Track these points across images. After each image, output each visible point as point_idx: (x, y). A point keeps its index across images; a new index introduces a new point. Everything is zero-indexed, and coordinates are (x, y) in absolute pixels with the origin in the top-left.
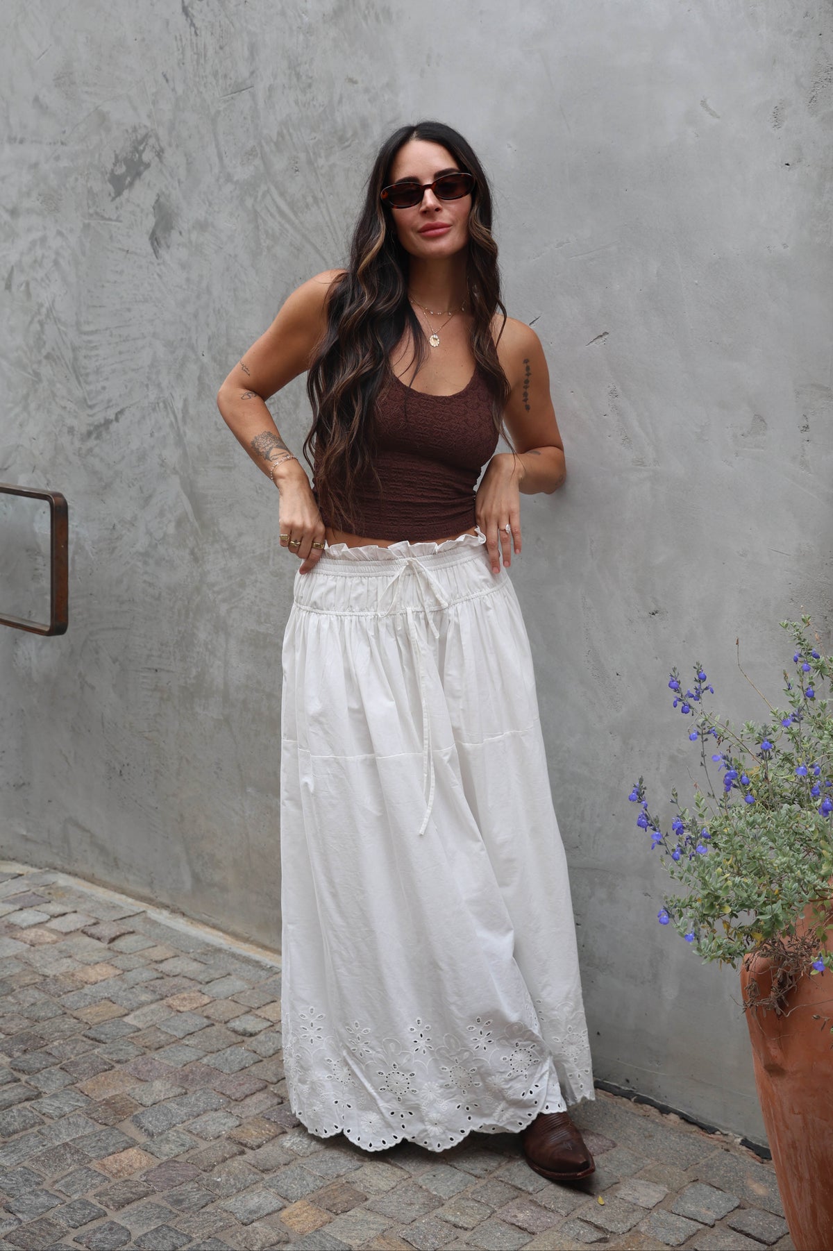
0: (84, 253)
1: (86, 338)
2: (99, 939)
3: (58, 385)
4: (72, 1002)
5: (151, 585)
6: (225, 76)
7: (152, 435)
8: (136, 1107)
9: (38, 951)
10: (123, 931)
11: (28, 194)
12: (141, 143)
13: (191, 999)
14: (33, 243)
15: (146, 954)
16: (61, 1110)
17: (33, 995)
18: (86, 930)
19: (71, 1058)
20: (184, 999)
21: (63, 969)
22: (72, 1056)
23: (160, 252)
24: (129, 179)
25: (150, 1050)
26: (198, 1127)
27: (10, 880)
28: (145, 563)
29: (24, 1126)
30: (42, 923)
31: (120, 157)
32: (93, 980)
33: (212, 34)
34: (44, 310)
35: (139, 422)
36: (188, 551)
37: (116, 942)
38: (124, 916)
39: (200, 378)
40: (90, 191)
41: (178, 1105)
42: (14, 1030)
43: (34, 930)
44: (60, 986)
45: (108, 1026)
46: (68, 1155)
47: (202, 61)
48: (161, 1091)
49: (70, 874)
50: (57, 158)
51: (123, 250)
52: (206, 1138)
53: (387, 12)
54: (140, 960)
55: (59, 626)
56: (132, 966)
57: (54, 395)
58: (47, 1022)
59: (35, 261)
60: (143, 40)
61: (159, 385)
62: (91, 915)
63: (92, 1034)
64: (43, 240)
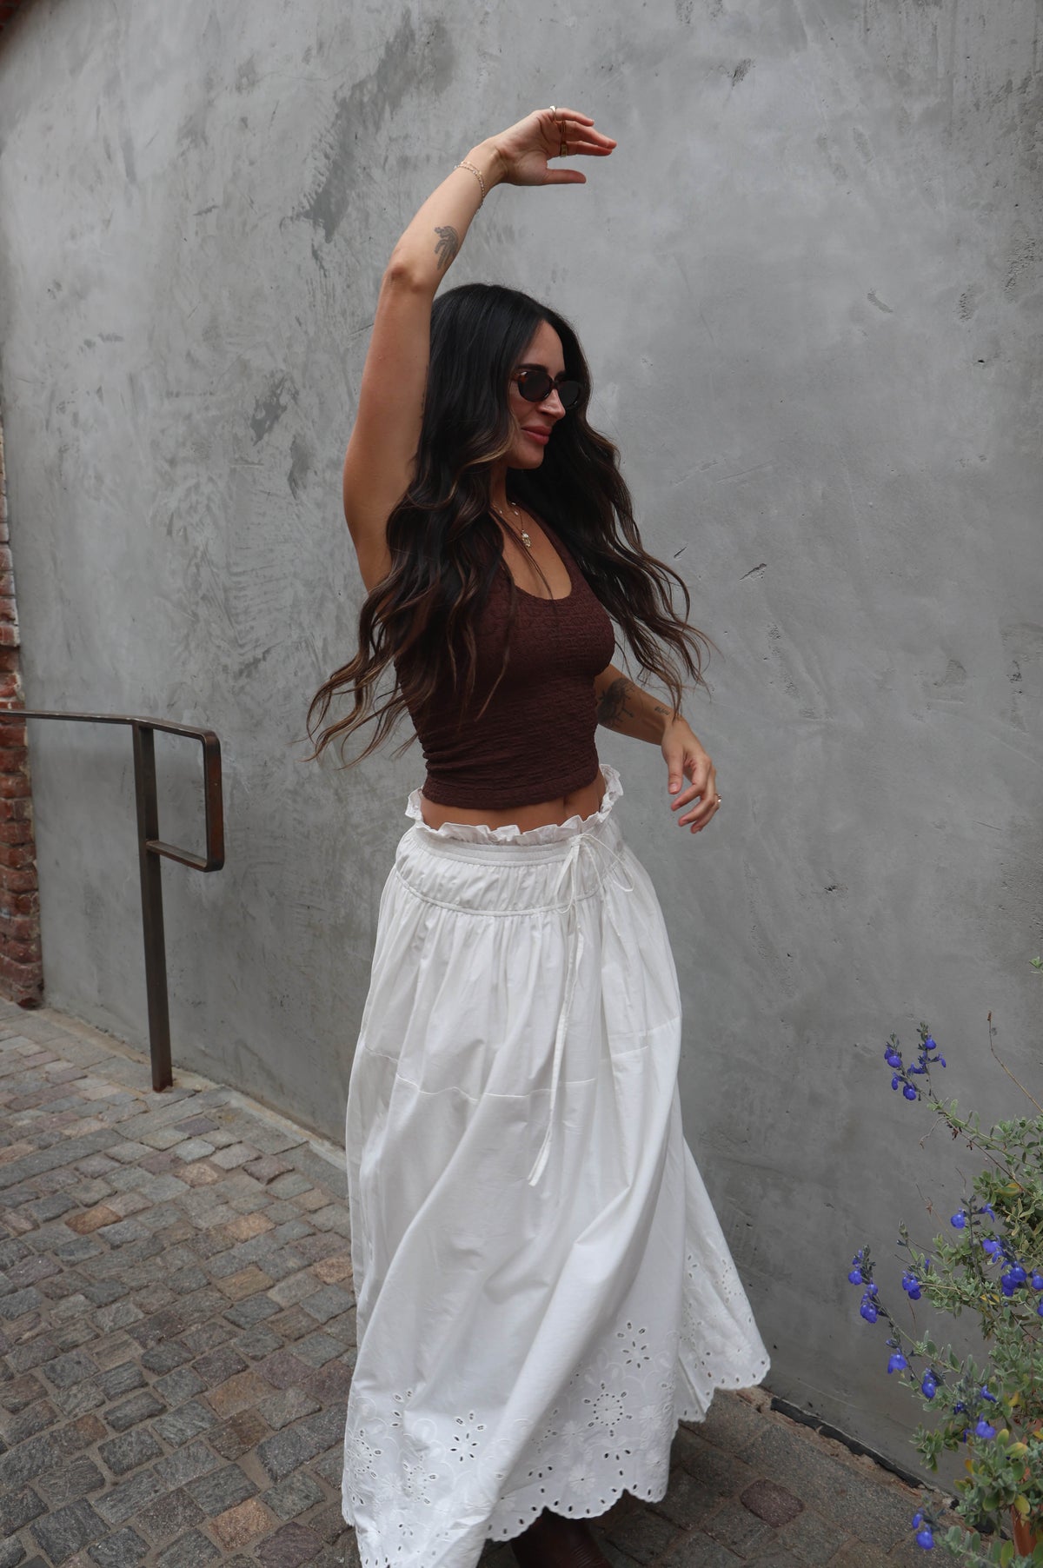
0: (231, 497)
1: (235, 579)
2: (258, 1179)
3: (213, 625)
4: (219, 1268)
5: (300, 822)
6: (353, 314)
7: (296, 674)
8: (264, 1431)
9: (197, 1194)
10: (282, 1170)
11: (184, 444)
12: (277, 387)
13: (340, 1266)
14: (189, 490)
15: (302, 1201)
16: (183, 1435)
17: (182, 1257)
18: (246, 1168)
19: (205, 1352)
20: (332, 1266)
21: (217, 1220)
22: (207, 1349)
23: (298, 492)
24: (268, 423)
25: (289, 1340)
26: (327, 1467)
27: (187, 1099)
28: (295, 801)
29: (139, 1459)
30: (207, 1156)
31: (260, 403)
32: (243, 1237)
33: (340, 274)
34: (199, 554)
35: (284, 662)
36: (332, 791)
37: (274, 1184)
38: (286, 1148)
39: (337, 618)
40: (235, 437)
41: (309, 1428)
42: (155, 1307)
43: (198, 1165)
44: (210, 1245)
45: (249, 1304)
46: (180, 1508)
47: (331, 301)
48: (293, 1406)
49: (243, 1092)
50: (207, 408)
51: (265, 493)
52: (334, 1485)
53: (509, 232)
54: (295, 1209)
55: (215, 862)
56: (285, 1219)
57: (210, 634)
58: (188, 1297)
59: (191, 507)
60: (278, 287)
61: (300, 625)
62: (256, 1146)
63: (232, 1314)
64: (197, 486)
